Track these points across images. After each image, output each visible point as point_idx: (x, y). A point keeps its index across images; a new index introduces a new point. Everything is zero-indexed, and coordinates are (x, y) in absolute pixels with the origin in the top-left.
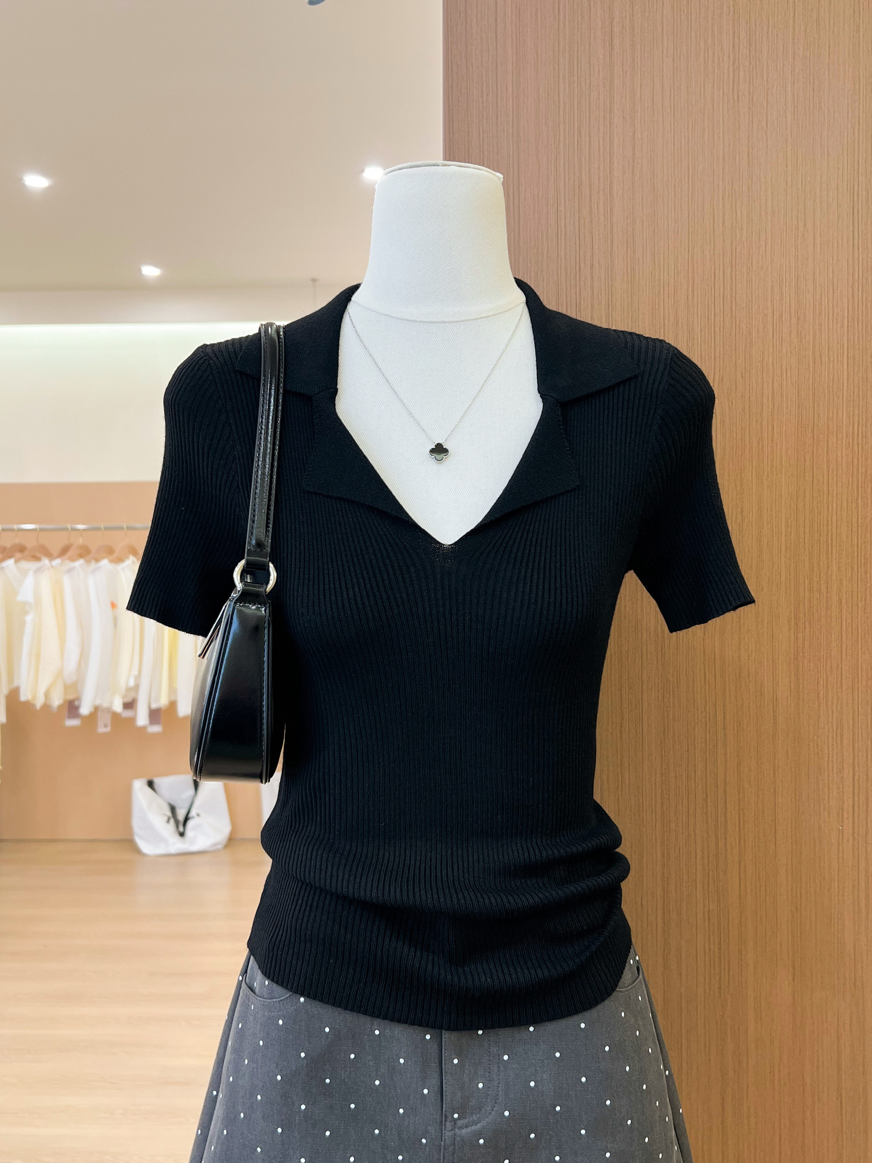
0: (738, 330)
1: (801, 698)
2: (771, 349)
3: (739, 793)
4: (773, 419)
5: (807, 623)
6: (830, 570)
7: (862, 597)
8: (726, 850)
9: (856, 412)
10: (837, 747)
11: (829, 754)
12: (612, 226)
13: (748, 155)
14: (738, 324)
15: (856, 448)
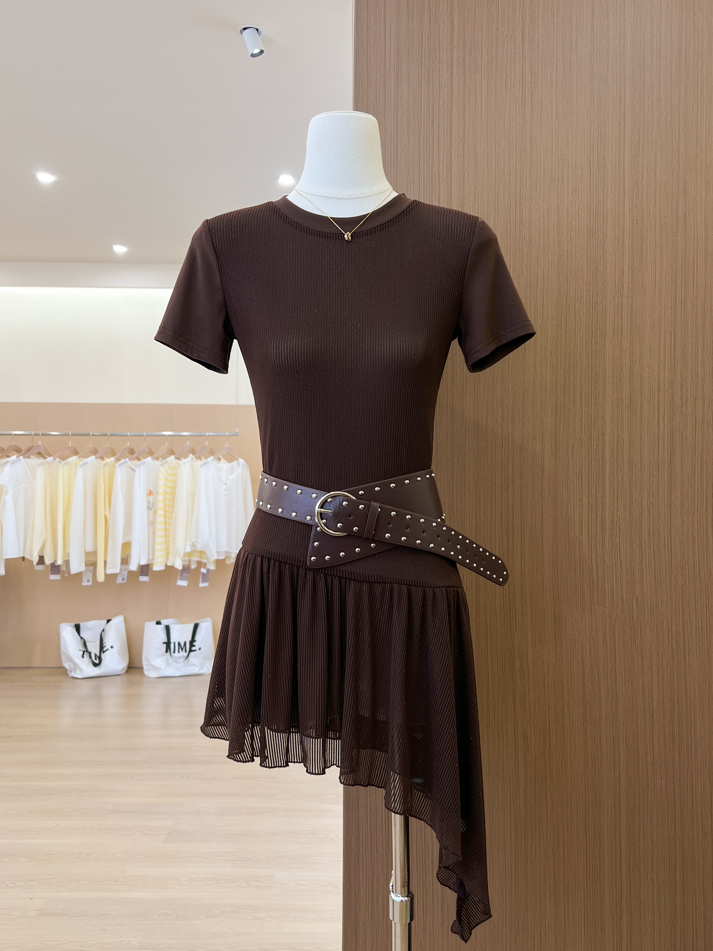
0: (523, 239)
1: (558, 457)
2: (543, 251)
3: (521, 513)
4: (543, 292)
5: (562, 412)
6: (576, 381)
7: (594, 398)
8: (513, 546)
9: (592, 289)
10: (579, 485)
11: (574, 489)
12: (451, 177)
13: (531, 138)
14: (524, 235)
15: (592, 311)
